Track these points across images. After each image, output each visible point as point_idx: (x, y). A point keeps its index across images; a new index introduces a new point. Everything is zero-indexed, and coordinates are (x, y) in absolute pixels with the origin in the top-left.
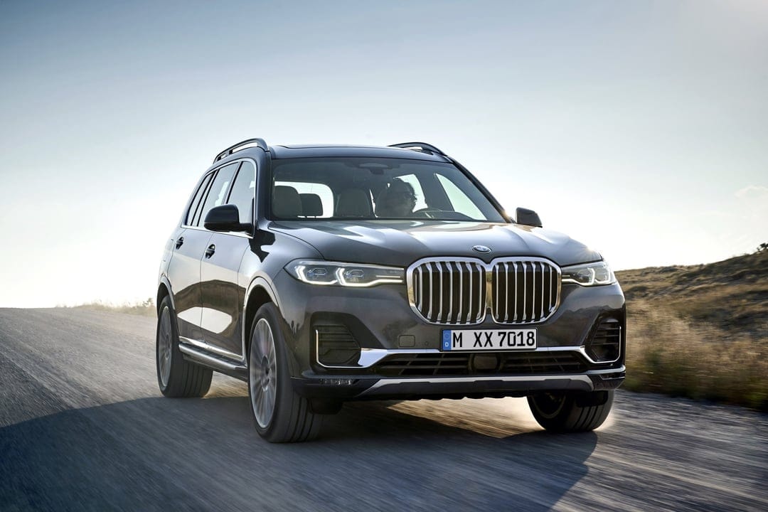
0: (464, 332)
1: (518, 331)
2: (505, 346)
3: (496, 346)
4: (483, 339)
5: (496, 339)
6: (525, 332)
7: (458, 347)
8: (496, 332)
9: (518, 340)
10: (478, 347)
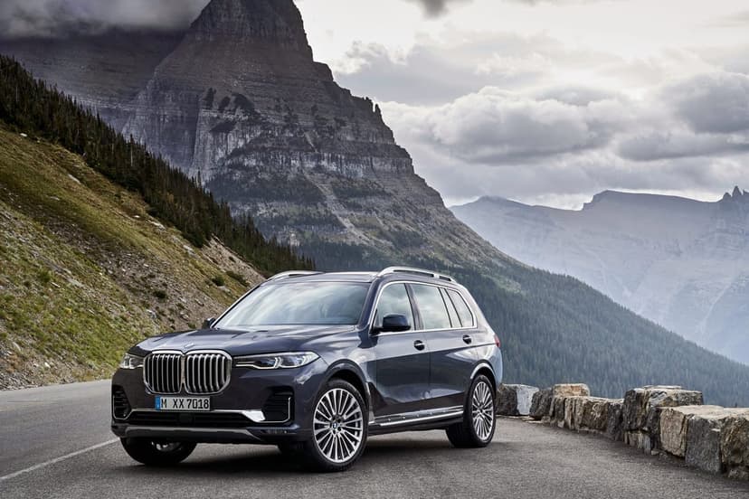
0: (167, 398)
1: (198, 399)
2: (191, 408)
3: (186, 408)
4: (178, 403)
5: (186, 403)
6: (203, 399)
7: (164, 408)
8: (185, 399)
9: (199, 406)
10: (175, 408)
